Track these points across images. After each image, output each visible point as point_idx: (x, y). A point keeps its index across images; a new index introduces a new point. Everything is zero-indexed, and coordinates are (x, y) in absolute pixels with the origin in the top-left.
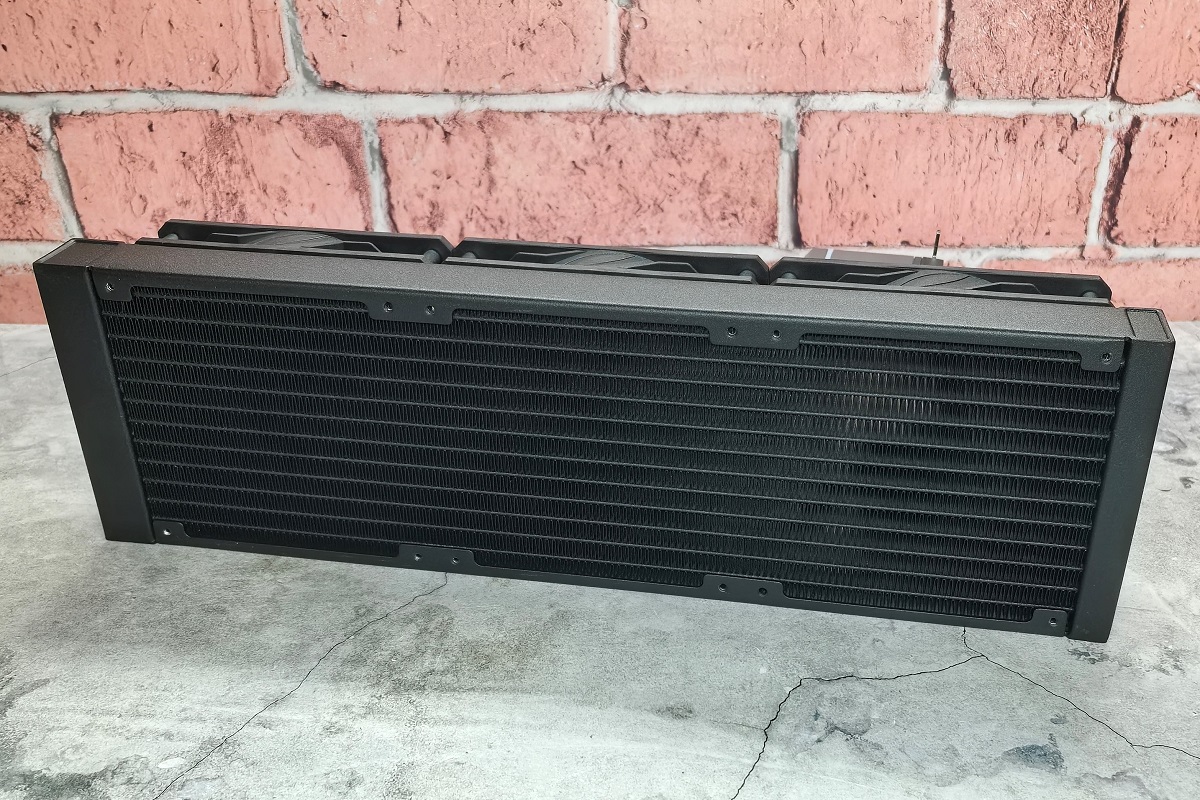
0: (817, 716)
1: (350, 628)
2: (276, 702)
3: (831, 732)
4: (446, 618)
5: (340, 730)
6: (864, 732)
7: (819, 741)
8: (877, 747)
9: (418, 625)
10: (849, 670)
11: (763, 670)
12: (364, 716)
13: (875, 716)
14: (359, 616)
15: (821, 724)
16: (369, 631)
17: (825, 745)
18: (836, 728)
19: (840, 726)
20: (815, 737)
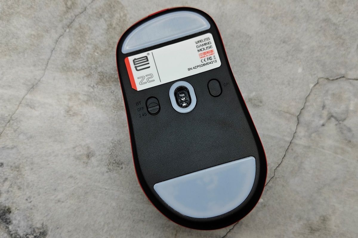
0: (324, 107)
1: (65, 22)
2: (33, 88)
3: (329, 119)
4: (122, 14)
5: (75, 114)
6: (345, 119)
7: (323, 125)
8: (350, 130)
9: (106, 21)
10: (343, 71)
11: (300, 70)
12: (87, 102)
13: (352, 108)
14: (68, 9)
15: (325, 113)
16: (76, 25)
17: (325, 128)
18: (332, 116)
19: (334, 115)
20: (322, 122)
